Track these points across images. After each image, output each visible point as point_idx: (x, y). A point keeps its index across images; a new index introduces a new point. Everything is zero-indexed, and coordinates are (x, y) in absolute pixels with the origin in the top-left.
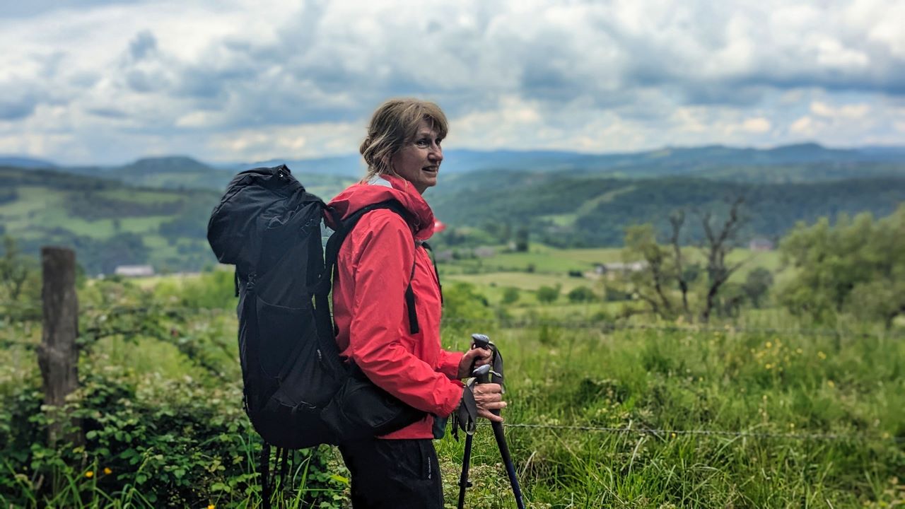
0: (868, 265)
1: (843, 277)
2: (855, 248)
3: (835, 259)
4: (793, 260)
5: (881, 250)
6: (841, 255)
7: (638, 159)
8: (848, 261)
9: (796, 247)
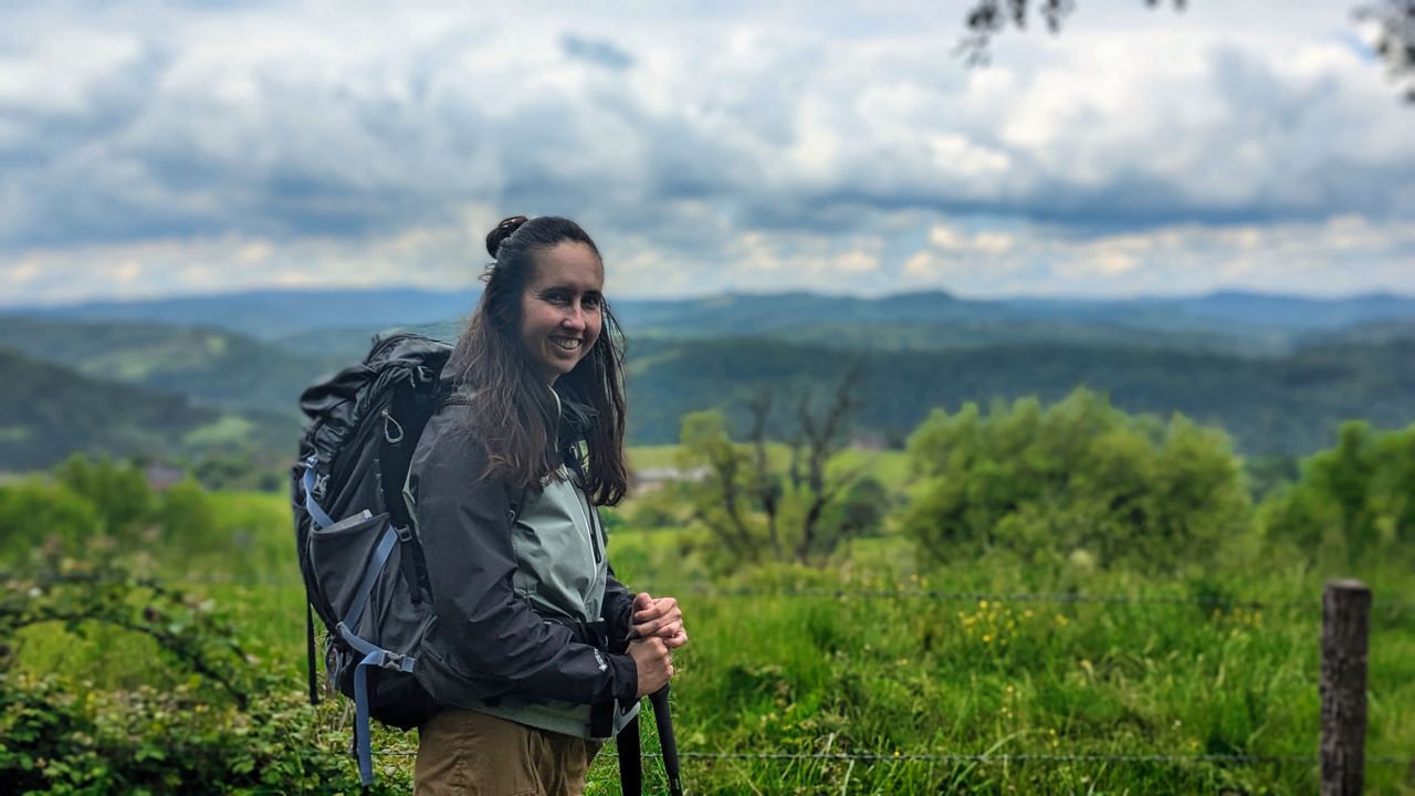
0: (1036, 475)
1: (1002, 493)
2: (1016, 449)
3: (988, 466)
4: (929, 466)
5: (1054, 452)
6: (998, 460)
7: (685, 309)
8: (1008, 468)
9: (933, 447)
